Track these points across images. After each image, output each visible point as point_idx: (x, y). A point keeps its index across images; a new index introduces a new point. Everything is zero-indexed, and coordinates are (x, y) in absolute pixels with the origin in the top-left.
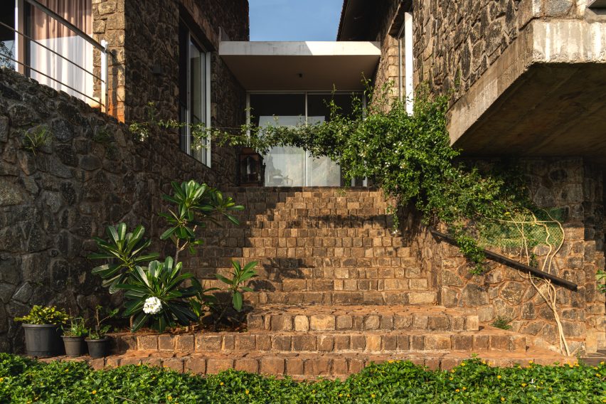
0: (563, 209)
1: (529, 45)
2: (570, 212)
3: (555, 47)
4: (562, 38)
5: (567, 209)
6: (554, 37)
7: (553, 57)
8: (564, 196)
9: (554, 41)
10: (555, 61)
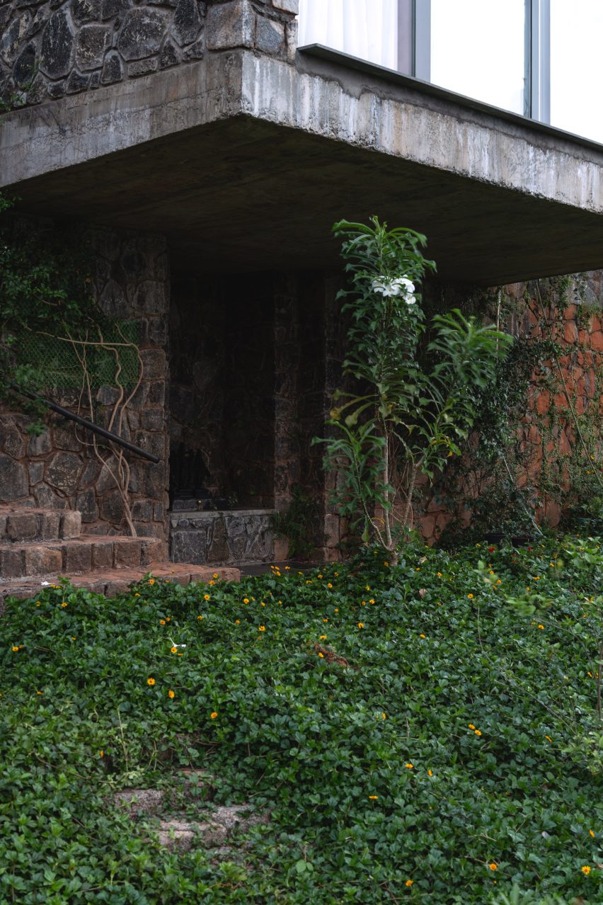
0: (138, 324)
1: (232, 84)
2: (147, 331)
3: (264, 97)
4: (273, 86)
5: (145, 323)
6: (264, 82)
7: (262, 111)
8: (141, 300)
9: (264, 89)
10: (263, 117)
